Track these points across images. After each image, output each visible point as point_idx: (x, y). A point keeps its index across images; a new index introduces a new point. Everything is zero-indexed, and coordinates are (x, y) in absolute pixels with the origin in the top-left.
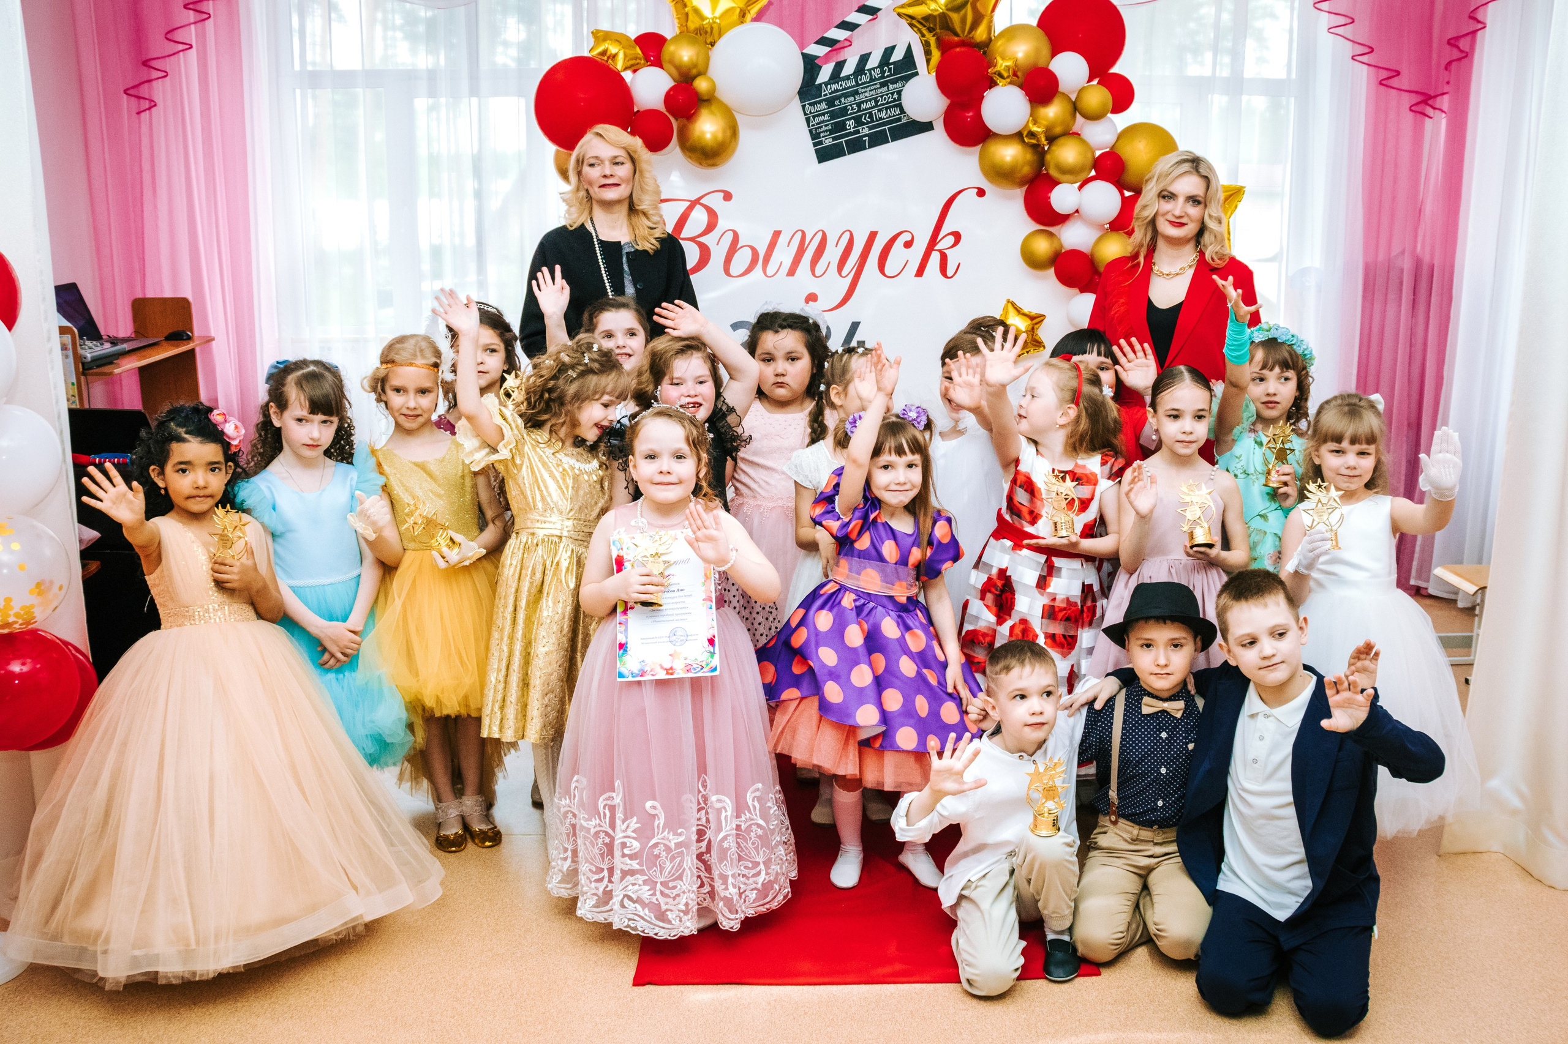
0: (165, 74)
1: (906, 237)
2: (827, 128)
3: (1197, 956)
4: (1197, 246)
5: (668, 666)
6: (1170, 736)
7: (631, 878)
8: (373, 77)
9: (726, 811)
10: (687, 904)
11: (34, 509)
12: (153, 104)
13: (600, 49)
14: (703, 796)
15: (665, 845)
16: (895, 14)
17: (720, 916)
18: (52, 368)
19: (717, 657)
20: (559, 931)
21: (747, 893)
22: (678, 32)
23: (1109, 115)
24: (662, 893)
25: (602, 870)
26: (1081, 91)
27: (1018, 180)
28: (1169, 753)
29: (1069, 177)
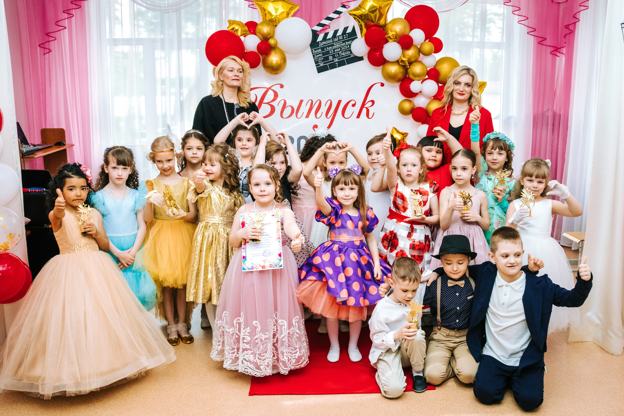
0: (55, 39)
1: (353, 102)
2: (321, 59)
3: (474, 382)
4: (469, 103)
5: (263, 265)
6: (460, 294)
7: (246, 352)
8: (139, 41)
9: (284, 326)
10: (268, 363)
11: (8, 204)
12: (50, 51)
13: (231, 27)
14: (276, 320)
15: (260, 339)
16: (348, 14)
17: (281, 369)
18: (15, 149)
19: (282, 261)
20: (217, 376)
21: (292, 360)
22: (262, 21)
23: (433, 54)
24: (258, 358)
25: (235, 349)
26: (422, 44)
27: (397, 80)
28: (460, 301)
29: (417, 78)
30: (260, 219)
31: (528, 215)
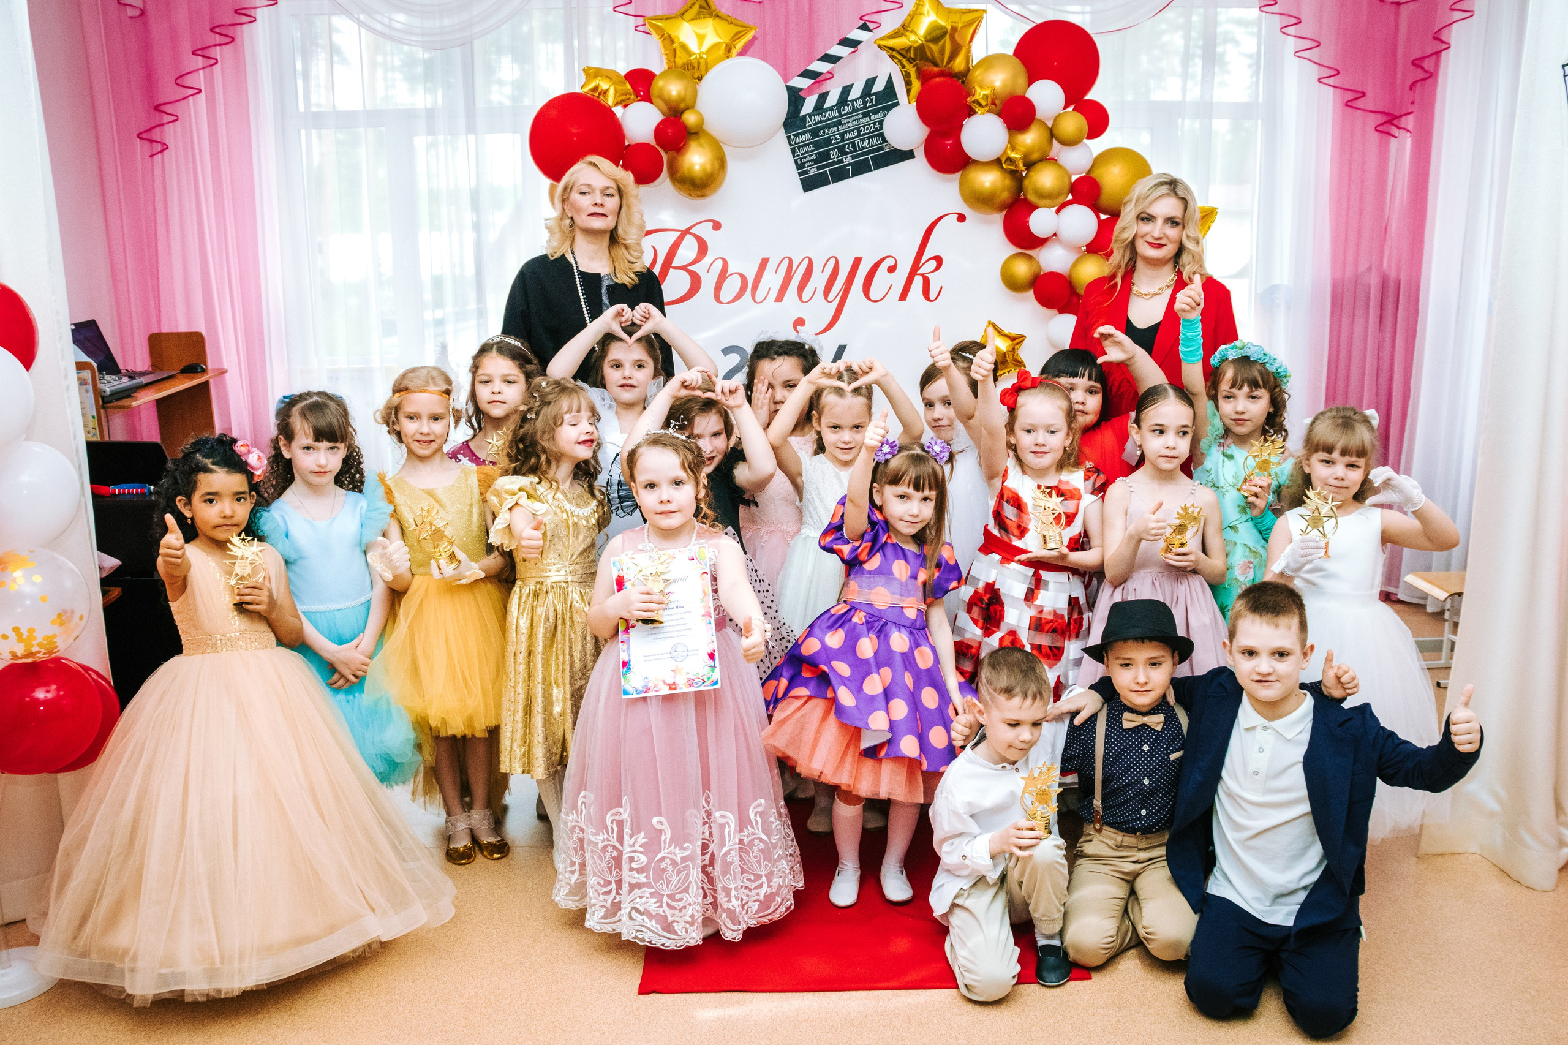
0: (175, 118)
1: (889, 262)
2: (812, 158)
3: (1187, 956)
4: (1175, 267)
5: (671, 682)
6: (1151, 748)
7: (639, 891)
8: (374, 117)
9: (729, 826)
10: (692, 916)
11: (55, 541)
12: (165, 147)
13: (592, 86)
14: (707, 811)
15: (671, 859)
16: (876, 45)
17: (723, 927)
18: (70, 404)
19: (717, 670)
20: (567, 942)
21: (750, 904)
22: (666, 67)
23: (1085, 141)
24: (669, 905)
25: (610, 882)
26: (1057, 118)
27: (997, 206)
28: (1151, 764)
29: (1046, 202)
30: (661, 569)
31: (1322, 555)
